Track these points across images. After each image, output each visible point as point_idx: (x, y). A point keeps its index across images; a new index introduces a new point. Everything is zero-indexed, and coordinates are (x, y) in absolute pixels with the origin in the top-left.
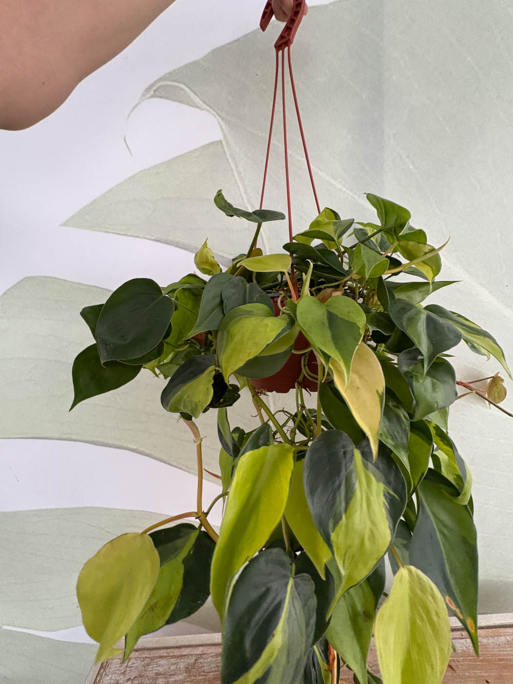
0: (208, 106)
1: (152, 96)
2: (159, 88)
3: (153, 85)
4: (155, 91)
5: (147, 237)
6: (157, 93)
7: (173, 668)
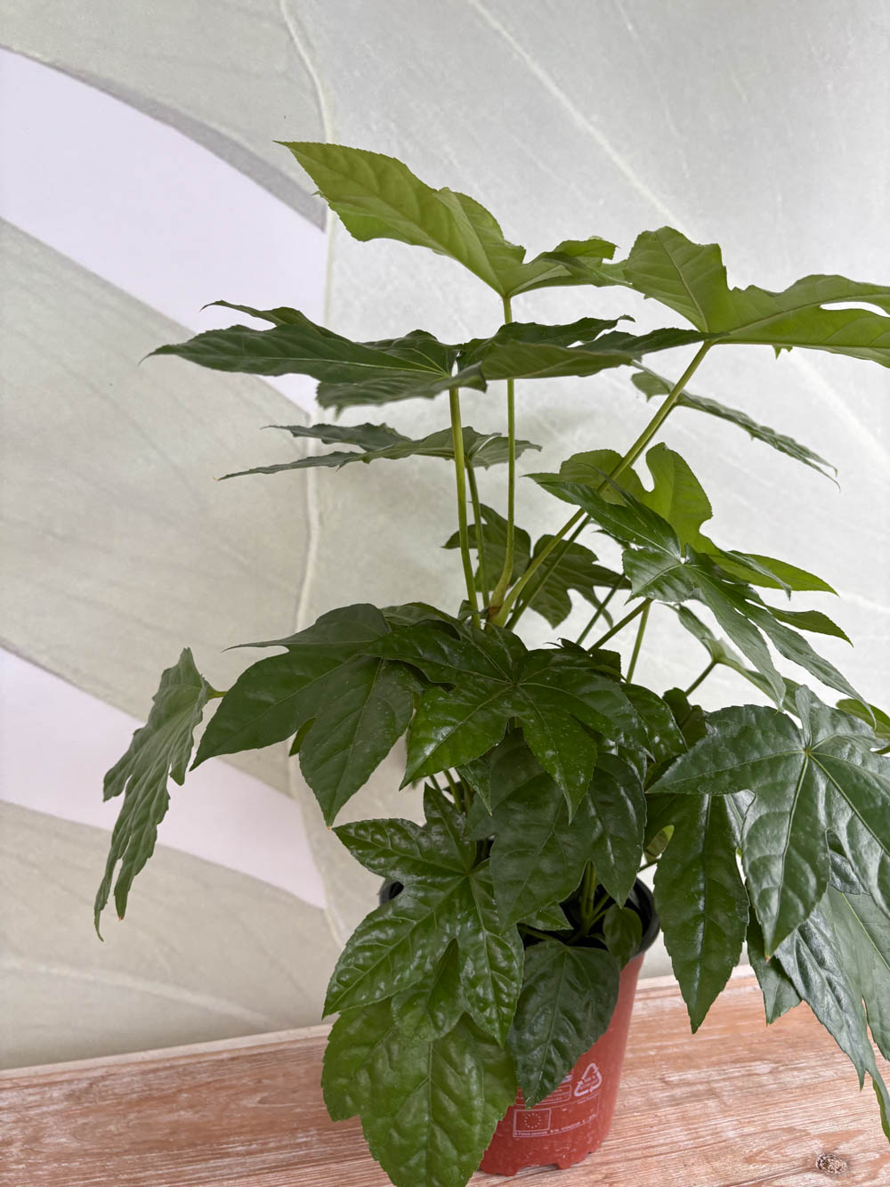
5: (31, 53)
7: (31, 1098)
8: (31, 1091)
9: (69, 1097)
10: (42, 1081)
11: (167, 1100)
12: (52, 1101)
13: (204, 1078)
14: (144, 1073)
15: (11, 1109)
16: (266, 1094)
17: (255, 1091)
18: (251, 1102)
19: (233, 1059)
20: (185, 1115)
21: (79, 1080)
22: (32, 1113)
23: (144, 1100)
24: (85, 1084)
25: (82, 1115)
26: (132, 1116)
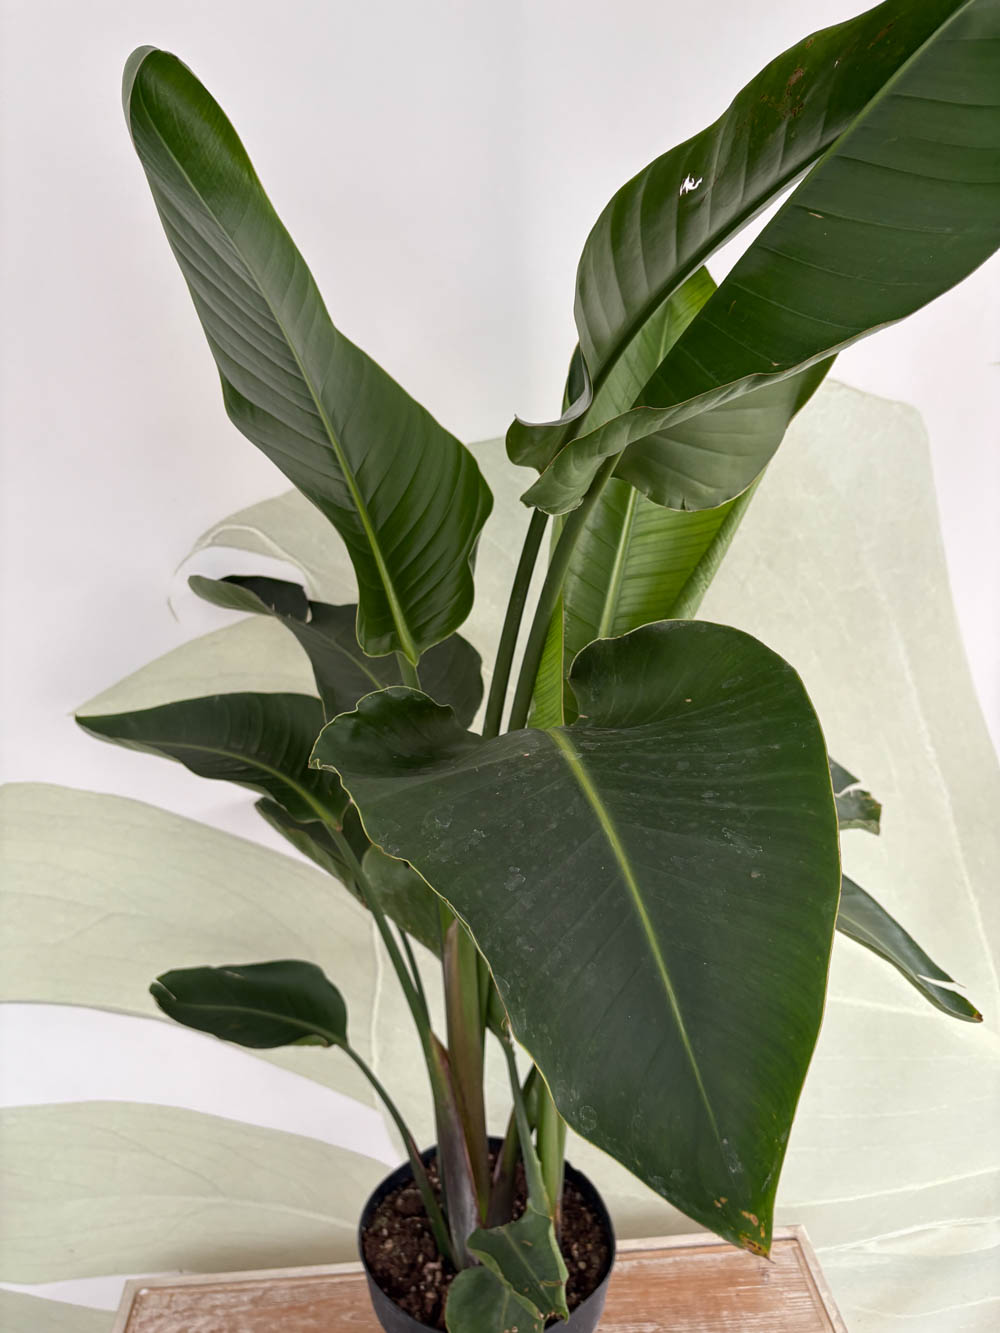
0: (292, 555)
1: (210, 545)
2: (220, 533)
3: (211, 530)
4: (214, 538)
6: (217, 541)
7: (233, 1300)
8: (233, 1294)
9: (254, 1302)
10: (236, 1287)
11: (302, 1310)
12: (243, 1304)
13: (324, 1296)
14: (293, 1288)
15: (222, 1307)
16: (355, 1312)
17: (350, 1309)
18: (346, 1317)
19: (341, 1283)
20: (311, 1322)
21: (257, 1289)
22: (234, 1311)
23: (291, 1308)
24: (260, 1293)
25: (260, 1315)
26: (284, 1319)
